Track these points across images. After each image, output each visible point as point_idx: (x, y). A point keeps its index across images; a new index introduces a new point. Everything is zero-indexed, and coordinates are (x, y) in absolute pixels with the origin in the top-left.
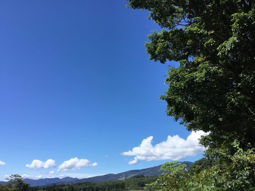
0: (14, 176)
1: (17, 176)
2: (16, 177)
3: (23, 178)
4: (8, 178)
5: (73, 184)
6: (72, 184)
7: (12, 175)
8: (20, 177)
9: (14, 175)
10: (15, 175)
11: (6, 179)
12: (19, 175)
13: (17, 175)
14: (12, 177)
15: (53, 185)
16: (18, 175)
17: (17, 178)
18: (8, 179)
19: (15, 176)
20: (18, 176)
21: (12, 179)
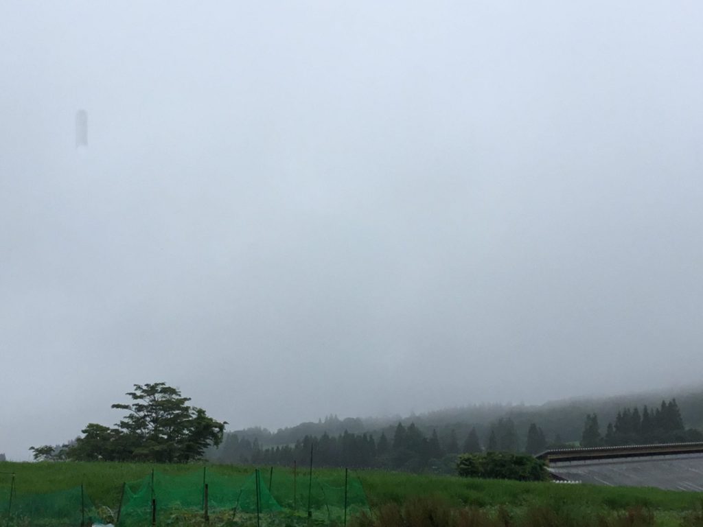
0: (144, 392)
1: (159, 388)
3: (186, 399)
4: (123, 403)
7: (139, 387)
8: (172, 391)
9: (145, 388)
10: (151, 383)
11: (117, 406)
12: (167, 386)
13: (157, 385)
14: (140, 394)
15: (323, 422)
16: (163, 384)
17: (158, 396)
18: (126, 407)
19: (152, 390)
20: (165, 391)
21: (140, 402)
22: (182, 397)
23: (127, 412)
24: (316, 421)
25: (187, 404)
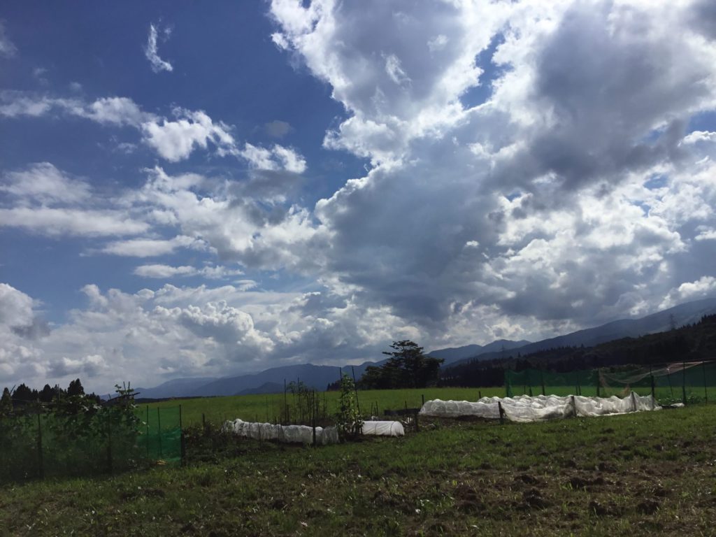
0: (398, 345)
1: (406, 343)
2: (405, 347)
3: (421, 348)
4: (388, 352)
5: (522, 355)
6: (519, 356)
7: (395, 344)
8: (412, 344)
10: (402, 340)
11: (384, 353)
12: (410, 342)
13: (405, 341)
14: (396, 346)
16: (408, 341)
18: (389, 354)
19: (402, 344)
20: (408, 344)
21: (397, 351)
22: (419, 347)
23: (389, 357)
25: (421, 350)
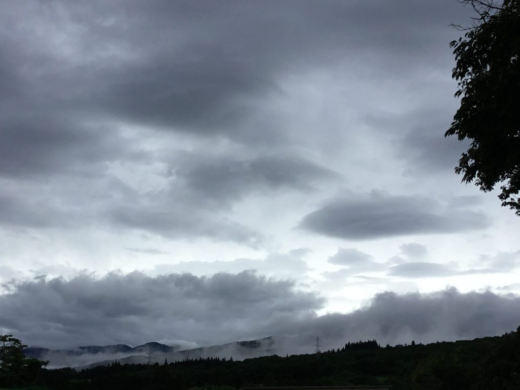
1: (8, 339)
3: (24, 346)
6: (166, 363)
15: (111, 365)
16: (11, 336)
17: (8, 344)
19: (3, 339)
24: (107, 365)
